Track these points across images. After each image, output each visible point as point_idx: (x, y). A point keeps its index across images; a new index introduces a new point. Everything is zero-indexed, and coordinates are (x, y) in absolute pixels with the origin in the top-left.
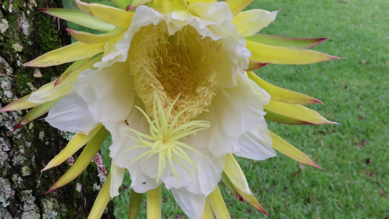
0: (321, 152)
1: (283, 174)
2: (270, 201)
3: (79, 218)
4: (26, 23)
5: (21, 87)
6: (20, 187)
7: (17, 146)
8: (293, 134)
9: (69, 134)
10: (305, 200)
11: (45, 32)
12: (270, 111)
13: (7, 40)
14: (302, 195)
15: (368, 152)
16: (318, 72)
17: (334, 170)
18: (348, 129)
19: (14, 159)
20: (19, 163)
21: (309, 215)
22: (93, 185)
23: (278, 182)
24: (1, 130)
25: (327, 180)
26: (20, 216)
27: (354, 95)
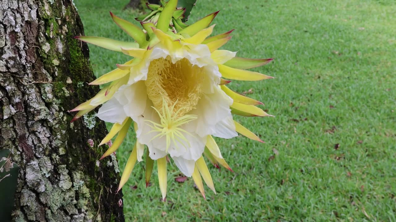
0: (293, 138)
1: (259, 159)
2: (247, 183)
3: (98, 185)
4: (60, 44)
5: (58, 91)
6: (58, 162)
7: (56, 133)
8: (269, 122)
9: (90, 124)
10: (279, 182)
11: (73, 50)
12: (234, 109)
13: (49, 57)
14: (276, 178)
15: (337, 138)
16: (293, 63)
17: (306, 154)
18: (319, 117)
19: (53, 142)
20: (57, 145)
21: (282, 196)
22: (107, 162)
23: (254, 167)
24: (44, 122)
25: (298, 164)
26: (57, 183)
27: (326, 85)
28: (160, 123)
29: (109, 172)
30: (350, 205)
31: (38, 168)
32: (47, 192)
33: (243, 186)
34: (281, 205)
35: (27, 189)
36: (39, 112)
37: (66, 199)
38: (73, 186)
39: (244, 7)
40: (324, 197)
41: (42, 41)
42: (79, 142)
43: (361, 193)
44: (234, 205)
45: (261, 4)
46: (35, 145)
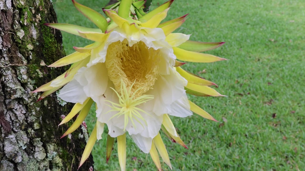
0: (239, 109)
1: (211, 126)
2: (202, 146)
3: (70, 156)
4: (34, 31)
5: (32, 72)
6: (33, 136)
7: (31, 110)
9: (63, 102)
10: (227, 145)
11: (47, 36)
12: (189, 89)
13: (23, 43)
14: (225, 141)
15: (274, 109)
16: (238, 49)
17: (249, 122)
18: (259, 91)
19: (29, 118)
20: (32, 121)
21: (230, 156)
22: (78, 135)
23: (207, 132)
24: (20, 100)
25: (243, 130)
26: (33, 155)
27: (264, 66)
28: (119, 103)
29: (81, 143)
30: (286, 164)
31: (16, 141)
32: (24, 162)
33: (199, 147)
34: (229, 164)
35: (6, 159)
36: (15, 91)
37: (40, 168)
38: (47, 157)
39: (199, 5)
40: (265, 156)
41: (17, 28)
42: (53, 118)
43: (294, 154)
44: (191, 163)
45: (212, 3)
46: (13, 121)
